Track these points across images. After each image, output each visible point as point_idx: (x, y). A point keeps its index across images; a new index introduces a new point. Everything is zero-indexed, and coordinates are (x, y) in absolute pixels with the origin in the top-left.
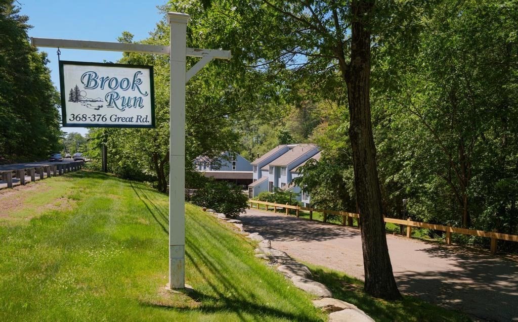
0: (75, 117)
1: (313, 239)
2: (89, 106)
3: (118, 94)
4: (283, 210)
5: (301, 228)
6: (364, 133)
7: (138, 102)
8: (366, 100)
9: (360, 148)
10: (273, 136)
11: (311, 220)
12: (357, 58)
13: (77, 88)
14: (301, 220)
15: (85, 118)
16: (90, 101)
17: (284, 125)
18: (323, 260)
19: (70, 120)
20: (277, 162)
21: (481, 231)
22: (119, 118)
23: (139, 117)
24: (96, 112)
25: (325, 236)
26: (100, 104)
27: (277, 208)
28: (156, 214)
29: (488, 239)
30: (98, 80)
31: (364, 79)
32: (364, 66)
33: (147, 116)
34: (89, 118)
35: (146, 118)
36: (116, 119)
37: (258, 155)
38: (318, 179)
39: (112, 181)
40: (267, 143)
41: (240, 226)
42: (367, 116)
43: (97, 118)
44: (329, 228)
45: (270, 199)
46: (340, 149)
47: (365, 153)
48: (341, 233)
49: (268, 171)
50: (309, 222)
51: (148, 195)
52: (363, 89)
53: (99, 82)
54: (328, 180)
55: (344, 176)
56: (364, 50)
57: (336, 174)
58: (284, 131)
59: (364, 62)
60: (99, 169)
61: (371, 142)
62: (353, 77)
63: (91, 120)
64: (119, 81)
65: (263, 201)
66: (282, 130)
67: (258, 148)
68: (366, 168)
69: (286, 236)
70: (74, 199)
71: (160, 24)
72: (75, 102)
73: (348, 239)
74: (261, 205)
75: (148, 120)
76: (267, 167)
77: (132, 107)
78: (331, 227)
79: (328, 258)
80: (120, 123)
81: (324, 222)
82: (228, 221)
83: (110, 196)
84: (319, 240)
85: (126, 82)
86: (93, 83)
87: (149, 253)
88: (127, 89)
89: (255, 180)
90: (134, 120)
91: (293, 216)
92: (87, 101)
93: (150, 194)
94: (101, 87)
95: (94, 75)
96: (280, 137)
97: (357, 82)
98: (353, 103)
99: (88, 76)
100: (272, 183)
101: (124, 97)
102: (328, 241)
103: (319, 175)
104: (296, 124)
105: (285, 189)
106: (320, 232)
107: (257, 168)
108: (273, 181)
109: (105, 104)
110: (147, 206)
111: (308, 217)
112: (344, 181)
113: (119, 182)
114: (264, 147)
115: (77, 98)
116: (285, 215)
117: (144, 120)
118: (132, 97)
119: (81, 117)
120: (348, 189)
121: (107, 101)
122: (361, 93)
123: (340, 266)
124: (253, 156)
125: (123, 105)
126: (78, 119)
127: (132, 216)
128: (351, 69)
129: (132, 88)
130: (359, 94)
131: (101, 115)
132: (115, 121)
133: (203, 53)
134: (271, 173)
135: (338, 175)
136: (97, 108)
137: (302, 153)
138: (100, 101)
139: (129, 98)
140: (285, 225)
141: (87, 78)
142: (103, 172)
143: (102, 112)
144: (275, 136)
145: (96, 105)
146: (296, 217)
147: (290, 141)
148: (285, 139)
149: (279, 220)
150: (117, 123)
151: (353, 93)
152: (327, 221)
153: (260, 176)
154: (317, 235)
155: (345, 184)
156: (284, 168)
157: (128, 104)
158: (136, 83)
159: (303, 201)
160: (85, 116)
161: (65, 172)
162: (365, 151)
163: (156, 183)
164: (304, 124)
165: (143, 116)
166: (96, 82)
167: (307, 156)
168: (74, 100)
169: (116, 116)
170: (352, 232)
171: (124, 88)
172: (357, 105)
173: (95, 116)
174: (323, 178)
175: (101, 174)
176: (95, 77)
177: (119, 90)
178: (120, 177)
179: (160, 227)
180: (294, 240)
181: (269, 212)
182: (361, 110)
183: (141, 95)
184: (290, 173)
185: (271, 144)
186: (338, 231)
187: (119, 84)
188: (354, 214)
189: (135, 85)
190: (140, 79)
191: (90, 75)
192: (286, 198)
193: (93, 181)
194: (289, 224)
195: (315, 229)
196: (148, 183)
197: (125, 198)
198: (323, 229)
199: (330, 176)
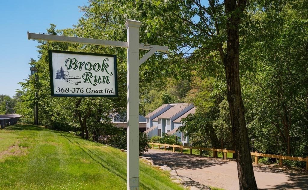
0: (60, 90)
1: (196, 168)
2: (71, 82)
3: (91, 74)
4: (170, 149)
5: (186, 160)
6: (237, 98)
7: (106, 79)
8: (238, 77)
9: (235, 108)
10: (158, 98)
11: (191, 154)
12: (231, 51)
13: (62, 69)
14: (185, 155)
15: (68, 90)
16: (72, 79)
17: (166, 90)
18: (206, 181)
19: (57, 92)
20: (163, 116)
21: (300, 158)
22: (92, 90)
23: (107, 90)
24: (76, 86)
25: (204, 165)
26: (79, 80)
27: (167, 147)
28: (92, 155)
29: (304, 162)
30: (77, 64)
31: (236, 64)
32: (236, 56)
33: (112, 89)
34: (71, 90)
35: (112, 91)
36: (90, 91)
37: (150, 111)
38: (196, 127)
39: (46, 132)
40: (154, 103)
41: (151, 161)
42: (238, 88)
43: (76, 90)
44: (205, 160)
45: (161, 141)
46: (210, 107)
47: (238, 111)
48: (214, 163)
49: (157, 122)
50: (190, 156)
51: (79, 142)
52: (235, 70)
53: (78, 65)
54: (202, 127)
55: (214, 125)
56: (235, 46)
57: (208, 124)
58: (166, 94)
59: (236, 54)
60: (32, 124)
61: (241, 104)
62: (229, 63)
63: (72, 92)
64: (93, 65)
65: (155, 142)
66: (165, 94)
67: (149, 106)
68: (239, 120)
69: (177, 166)
70: (24, 147)
71: (81, 19)
72: (60, 79)
73: (219, 167)
74: (155, 145)
75: (113, 92)
76: (156, 119)
77: (102, 83)
78: (206, 159)
79: (209, 180)
80: (93, 93)
81: (201, 156)
82: (142, 158)
83: (52, 143)
84: (200, 168)
85: (97, 66)
86: (74, 66)
87: (103, 184)
88: (98, 70)
89: (148, 128)
90: (103, 92)
91: (178, 152)
92: (69, 78)
93: (80, 141)
94: (80, 69)
95: (74, 61)
96: (163, 99)
97: (232, 66)
98: (229, 79)
99: (70, 61)
100: (160, 130)
101: (96, 76)
102: (206, 168)
103: (196, 124)
104: (174, 90)
105: (170, 134)
106: (200, 163)
107: (150, 119)
108: (161, 128)
109: (82, 80)
110: (83, 150)
111: (189, 153)
112: (214, 128)
113: (51, 133)
114: (152, 106)
115: (62, 76)
116: (173, 152)
117: (111, 92)
118: (102, 76)
119: (65, 90)
120: (216, 133)
121: (84, 78)
122: (235, 73)
123: (218, 185)
124: (145, 112)
125: (95, 82)
126: (63, 91)
127: (75, 157)
128: (228, 57)
129: (102, 70)
130: (233, 74)
131: (79, 88)
132: (90, 92)
133: (150, 48)
134: (159, 123)
135: (209, 124)
136: (77, 83)
137: (180, 110)
138: (79, 78)
139: (100, 76)
140: (175, 159)
141: (69, 62)
142: (36, 125)
143: (80, 86)
144: (160, 98)
145: (76, 81)
146: (180, 153)
147: (170, 101)
148: (167, 100)
149: (170, 156)
150: (91, 94)
151: (230, 73)
152: (202, 155)
153: (152, 125)
154: (198, 165)
155: (214, 130)
156: (169, 119)
157: (99, 80)
158: (104, 66)
159: (182, 142)
160: (67, 89)
161: (6, 126)
162: (238, 110)
163: (79, 132)
164: (180, 90)
165: (110, 89)
166: (76, 65)
167: (184, 111)
168: (60, 77)
169: (90, 89)
170: (220, 161)
171: (96, 69)
172: (232, 81)
173: (75, 89)
174: (199, 126)
175: (34, 126)
176: (75, 62)
177: (92, 71)
178: (50, 129)
179: (100, 165)
180: (183, 169)
181: (161, 150)
182: (235, 84)
183: (108, 75)
184: (173, 123)
185: (157, 103)
186: (211, 161)
187: (92, 67)
188: (220, 150)
189: (103, 68)
190: (107, 64)
191: (71, 60)
192: (171, 140)
193: (32, 132)
194: (177, 158)
195: (195, 160)
196: (73, 133)
197: (63, 144)
198: (201, 161)
199: (204, 125)
